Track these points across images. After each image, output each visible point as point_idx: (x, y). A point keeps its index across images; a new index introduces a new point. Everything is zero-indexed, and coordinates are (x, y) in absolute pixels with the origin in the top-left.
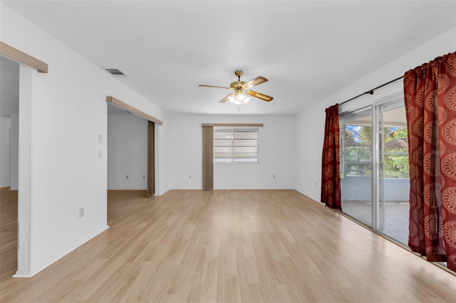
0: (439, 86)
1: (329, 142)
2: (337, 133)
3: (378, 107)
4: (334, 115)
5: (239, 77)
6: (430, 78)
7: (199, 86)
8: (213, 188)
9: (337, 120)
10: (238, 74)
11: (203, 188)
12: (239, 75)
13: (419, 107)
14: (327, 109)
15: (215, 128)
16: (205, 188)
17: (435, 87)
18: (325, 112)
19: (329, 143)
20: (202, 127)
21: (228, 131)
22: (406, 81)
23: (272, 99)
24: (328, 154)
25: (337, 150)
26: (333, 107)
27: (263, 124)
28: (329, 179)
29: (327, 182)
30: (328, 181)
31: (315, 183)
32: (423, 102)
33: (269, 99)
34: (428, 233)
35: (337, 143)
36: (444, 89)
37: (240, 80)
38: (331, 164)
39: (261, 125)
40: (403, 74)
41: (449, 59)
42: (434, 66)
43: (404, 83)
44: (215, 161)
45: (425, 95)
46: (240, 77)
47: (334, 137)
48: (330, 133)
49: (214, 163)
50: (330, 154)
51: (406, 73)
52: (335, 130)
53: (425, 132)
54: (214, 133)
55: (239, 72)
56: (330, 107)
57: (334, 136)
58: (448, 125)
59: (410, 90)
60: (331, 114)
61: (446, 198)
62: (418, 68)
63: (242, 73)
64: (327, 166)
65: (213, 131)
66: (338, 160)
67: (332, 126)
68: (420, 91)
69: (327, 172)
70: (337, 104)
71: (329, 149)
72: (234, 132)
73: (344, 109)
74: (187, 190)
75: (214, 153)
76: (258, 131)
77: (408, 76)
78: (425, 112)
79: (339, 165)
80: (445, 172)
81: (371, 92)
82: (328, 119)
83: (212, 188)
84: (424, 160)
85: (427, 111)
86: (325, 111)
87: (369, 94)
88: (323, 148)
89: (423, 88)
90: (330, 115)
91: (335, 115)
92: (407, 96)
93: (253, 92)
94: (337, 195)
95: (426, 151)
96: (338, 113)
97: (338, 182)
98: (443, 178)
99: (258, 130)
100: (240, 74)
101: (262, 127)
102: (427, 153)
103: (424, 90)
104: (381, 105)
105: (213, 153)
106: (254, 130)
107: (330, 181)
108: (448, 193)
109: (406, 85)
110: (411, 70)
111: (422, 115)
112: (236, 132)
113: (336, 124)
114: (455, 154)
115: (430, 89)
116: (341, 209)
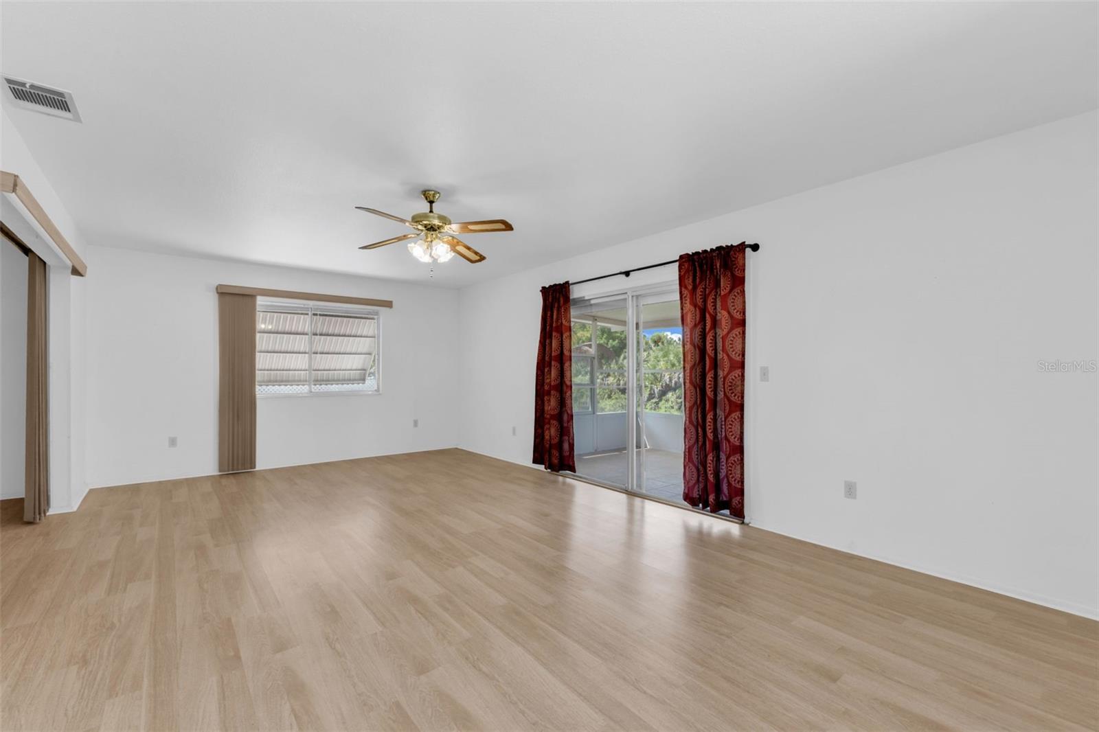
0: (722, 283)
1: (553, 350)
2: (568, 334)
3: (635, 298)
4: (562, 302)
5: (431, 202)
6: (712, 272)
7: (356, 208)
8: (255, 468)
9: (567, 310)
10: (429, 196)
11: (220, 471)
12: (432, 199)
13: (700, 308)
14: (544, 288)
15: (261, 301)
16: (231, 468)
17: (717, 284)
18: (541, 293)
19: (551, 352)
20: (217, 295)
21: (300, 312)
22: (682, 269)
23: (482, 258)
24: (550, 371)
25: (567, 364)
26: (558, 287)
27: (391, 302)
28: (553, 417)
29: (549, 423)
30: (551, 421)
31: (514, 430)
32: (705, 301)
33: (478, 258)
34: (712, 476)
35: (566, 353)
36: (728, 289)
37: (434, 210)
38: (557, 390)
39: (388, 304)
40: (678, 258)
41: (732, 252)
42: (715, 256)
43: (680, 271)
44: (261, 391)
45: (707, 292)
46: (434, 204)
47: (562, 341)
48: (554, 334)
49: (258, 396)
50: (554, 373)
51: (681, 257)
52: (563, 327)
53: (707, 343)
54: (258, 313)
55: (433, 192)
56: (552, 284)
57: (562, 339)
58: (730, 335)
59: (686, 281)
60: (556, 300)
61: (730, 426)
62: (697, 253)
63: (439, 197)
64: (549, 393)
65: (256, 309)
66: (568, 383)
67: (557, 320)
68: (700, 286)
69: (549, 405)
70: (567, 283)
71: (553, 363)
72: (314, 314)
73: (576, 293)
74: (169, 481)
75: (259, 370)
76: (376, 317)
77: (684, 262)
78: (707, 316)
79: (571, 390)
80: (729, 395)
81: (627, 274)
82: (546, 308)
83: (253, 465)
84: (707, 380)
85: (710, 314)
86: (541, 291)
87: (624, 276)
88: (538, 360)
89: (704, 283)
90: (553, 300)
91: (564, 302)
92: (683, 289)
93: (455, 240)
94: (566, 446)
95: (710, 367)
96: (569, 297)
97: (568, 422)
98: (727, 402)
99: (377, 313)
100: (434, 197)
101: (388, 309)
102: (710, 370)
103: (705, 285)
104: (640, 295)
105: (255, 369)
106: (369, 313)
107: (554, 422)
108: (732, 421)
109: (682, 274)
110: (687, 254)
111: (703, 319)
112: (320, 315)
113: (566, 317)
114: (738, 372)
115: (712, 285)
116: (573, 469)
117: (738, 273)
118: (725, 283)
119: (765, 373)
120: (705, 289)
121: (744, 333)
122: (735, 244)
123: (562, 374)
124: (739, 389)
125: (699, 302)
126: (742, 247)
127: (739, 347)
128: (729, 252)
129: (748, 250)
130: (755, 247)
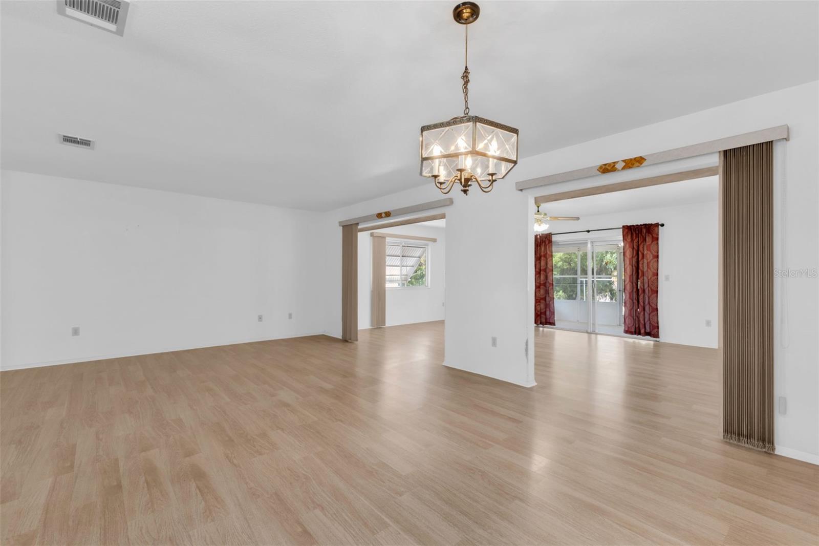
0: (647, 239)
1: (540, 266)
2: (550, 258)
3: (592, 242)
6: (641, 235)
8: (385, 325)
9: (550, 247)
13: (635, 250)
15: (388, 240)
17: (645, 240)
20: (372, 237)
22: (624, 231)
24: (540, 276)
25: (550, 274)
26: (545, 235)
27: (436, 239)
30: (541, 301)
32: (638, 247)
34: (643, 321)
35: (549, 268)
36: (650, 242)
38: (543, 286)
40: (622, 227)
41: (652, 227)
45: (639, 243)
47: (548, 262)
51: (624, 226)
52: (549, 255)
53: (639, 265)
54: (386, 246)
56: (541, 234)
58: (651, 261)
60: (543, 241)
65: (385, 244)
67: (544, 251)
68: (635, 240)
70: (550, 233)
73: (554, 238)
75: (387, 275)
77: (625, 229)
78: (640, 253)
81: (588, 231)
87: (586, 233)
89: (637, 239)
90: (541, 242)
91: (548, 243)
92: (625, 241)
94: (548, 313)
95: (641, 275)
96: (551, 241)
101: (434, 243)
104: (595, 241)
107: (543, 301)
108: (653, 298)
109: (624, 233)
111: (638, 254)
112: (407, 246)
113: (549, 250)
114: (656, 277)
115: (642, 240)
116: (553, 324)
117: (654, 236)
118: (649, 239)
119: (667, 278)
120: (638, 241)
121: (658, 261)
122: (653, 223)
123: (546, 277)
124: (656, 284)
125: (635, 246)
126: (657, 225)
127: (656, 267)
128: (650, 227)
129: (660, 226)
130: (662, 225)
